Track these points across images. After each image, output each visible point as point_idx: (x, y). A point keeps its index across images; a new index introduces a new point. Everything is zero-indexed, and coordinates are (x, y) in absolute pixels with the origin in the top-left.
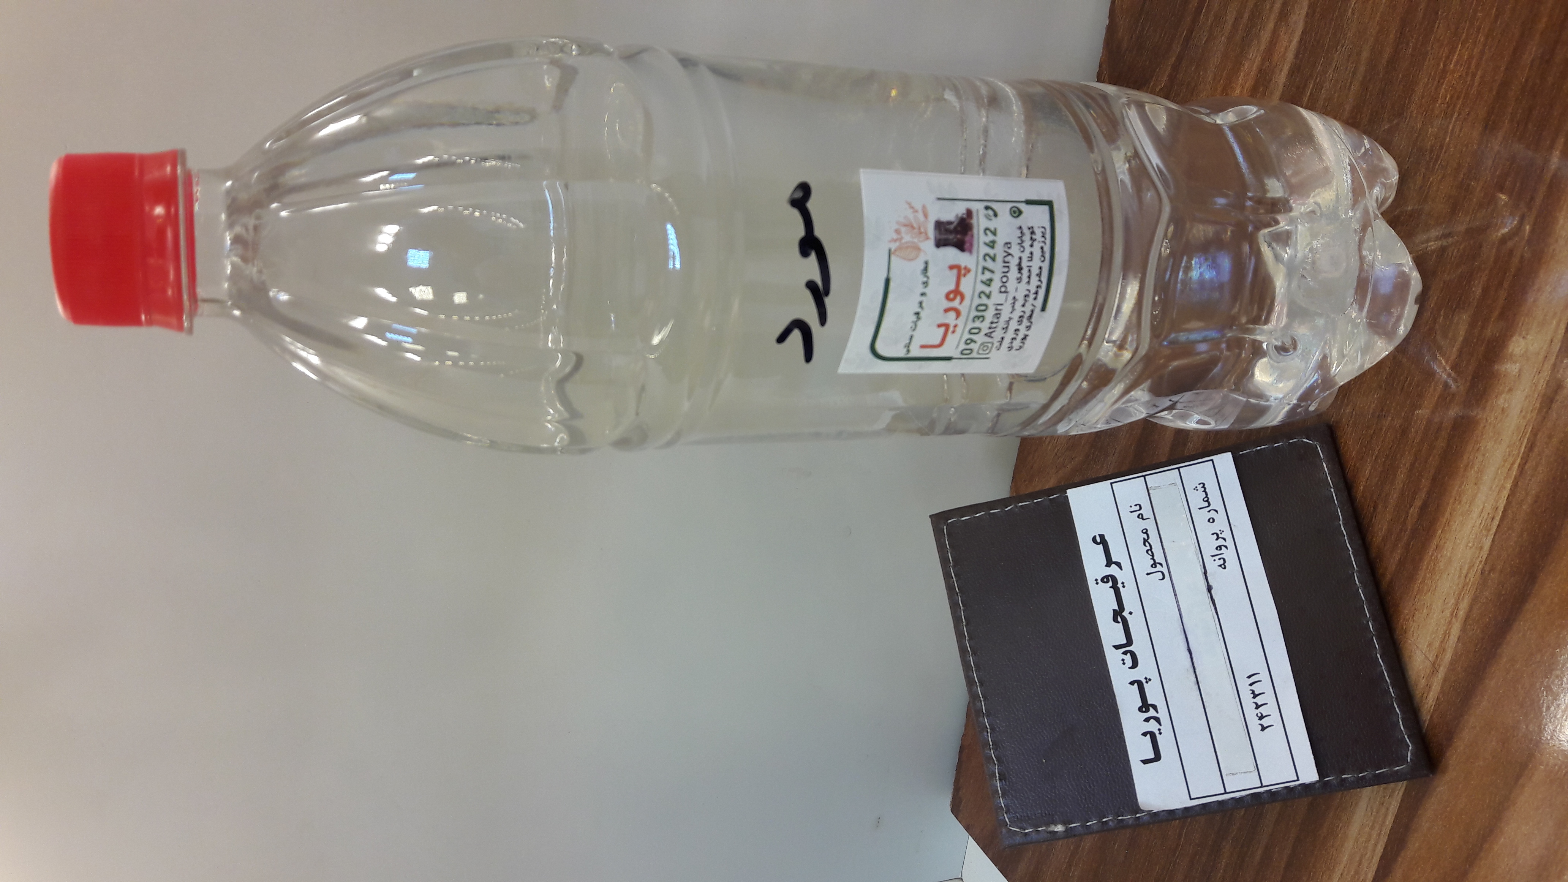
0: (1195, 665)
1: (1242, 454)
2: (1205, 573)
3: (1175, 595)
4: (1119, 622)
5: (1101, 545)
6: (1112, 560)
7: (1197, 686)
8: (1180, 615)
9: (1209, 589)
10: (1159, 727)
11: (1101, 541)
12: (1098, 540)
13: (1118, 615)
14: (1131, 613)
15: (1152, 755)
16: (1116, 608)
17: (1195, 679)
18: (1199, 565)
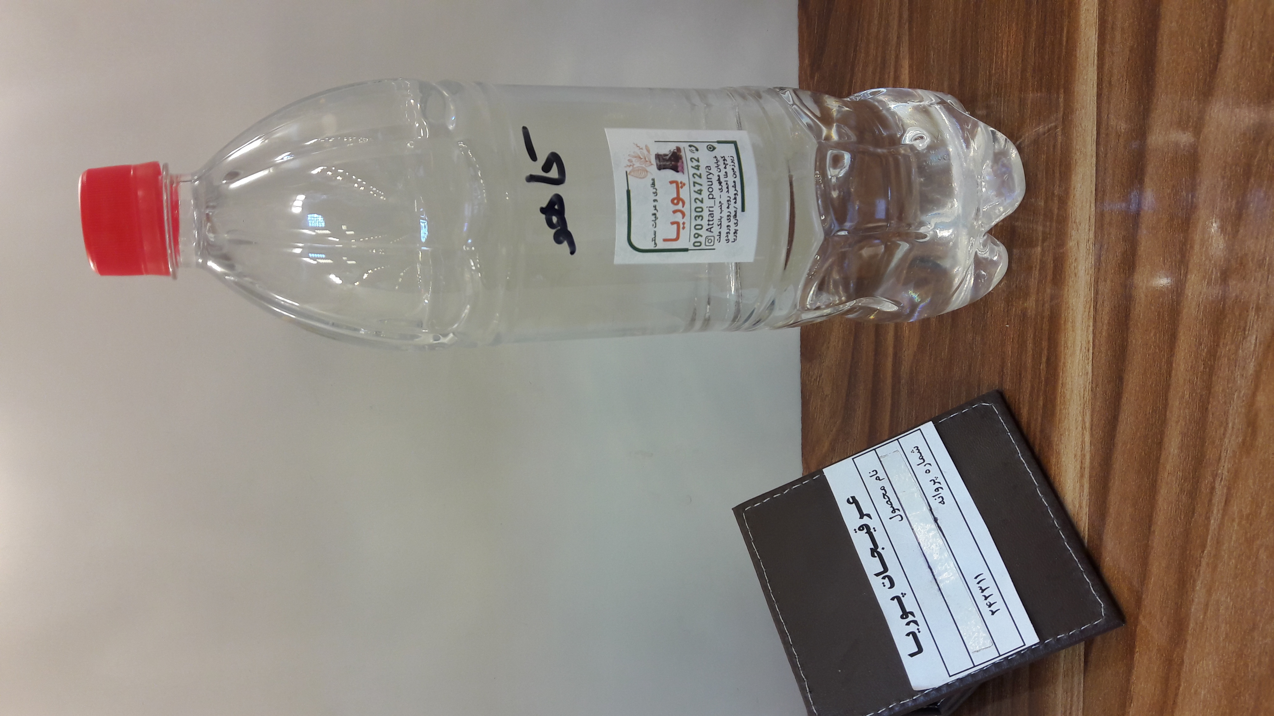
0: (936, 577)
1: (941, 422)
2: (931, 510)
3: (912, 529)
4: (876, 557)
5: (854, 504)
6: (863, 513)
7: (940, 592)
8: (919, 543)
9: (936, 520)
10: (917, 627)
11: (854, 501)
12: (851, 501)
13: (875, 551)
14: (883, 549)
15: (916, 650)
16: (872, 547)
17: (937, 587)
18: (924, 504)
